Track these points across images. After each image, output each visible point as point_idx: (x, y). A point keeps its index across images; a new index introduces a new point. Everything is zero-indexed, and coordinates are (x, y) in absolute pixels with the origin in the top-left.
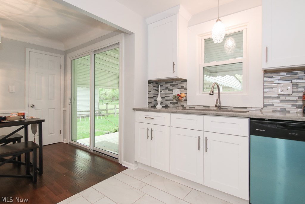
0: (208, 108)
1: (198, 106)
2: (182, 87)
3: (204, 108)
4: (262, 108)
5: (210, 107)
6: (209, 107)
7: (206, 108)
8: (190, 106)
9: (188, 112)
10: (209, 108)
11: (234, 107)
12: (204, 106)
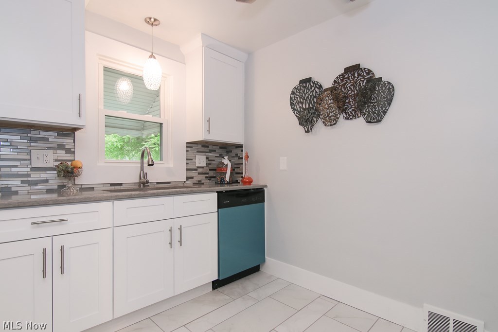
0: (119, 187)
1: (102, 186)
2: (61, 147)
3: (113, 188)
4: (185, 182)
5: (123, 185)
6: (121, 184)
7: (116, 187)
8: (83, 187)
9: (152, 194)
10: (122, 187)
11: (158, 183)
12: (112, 185)
